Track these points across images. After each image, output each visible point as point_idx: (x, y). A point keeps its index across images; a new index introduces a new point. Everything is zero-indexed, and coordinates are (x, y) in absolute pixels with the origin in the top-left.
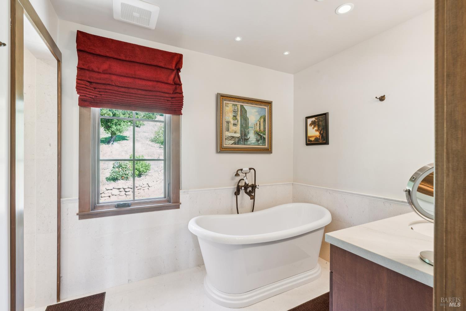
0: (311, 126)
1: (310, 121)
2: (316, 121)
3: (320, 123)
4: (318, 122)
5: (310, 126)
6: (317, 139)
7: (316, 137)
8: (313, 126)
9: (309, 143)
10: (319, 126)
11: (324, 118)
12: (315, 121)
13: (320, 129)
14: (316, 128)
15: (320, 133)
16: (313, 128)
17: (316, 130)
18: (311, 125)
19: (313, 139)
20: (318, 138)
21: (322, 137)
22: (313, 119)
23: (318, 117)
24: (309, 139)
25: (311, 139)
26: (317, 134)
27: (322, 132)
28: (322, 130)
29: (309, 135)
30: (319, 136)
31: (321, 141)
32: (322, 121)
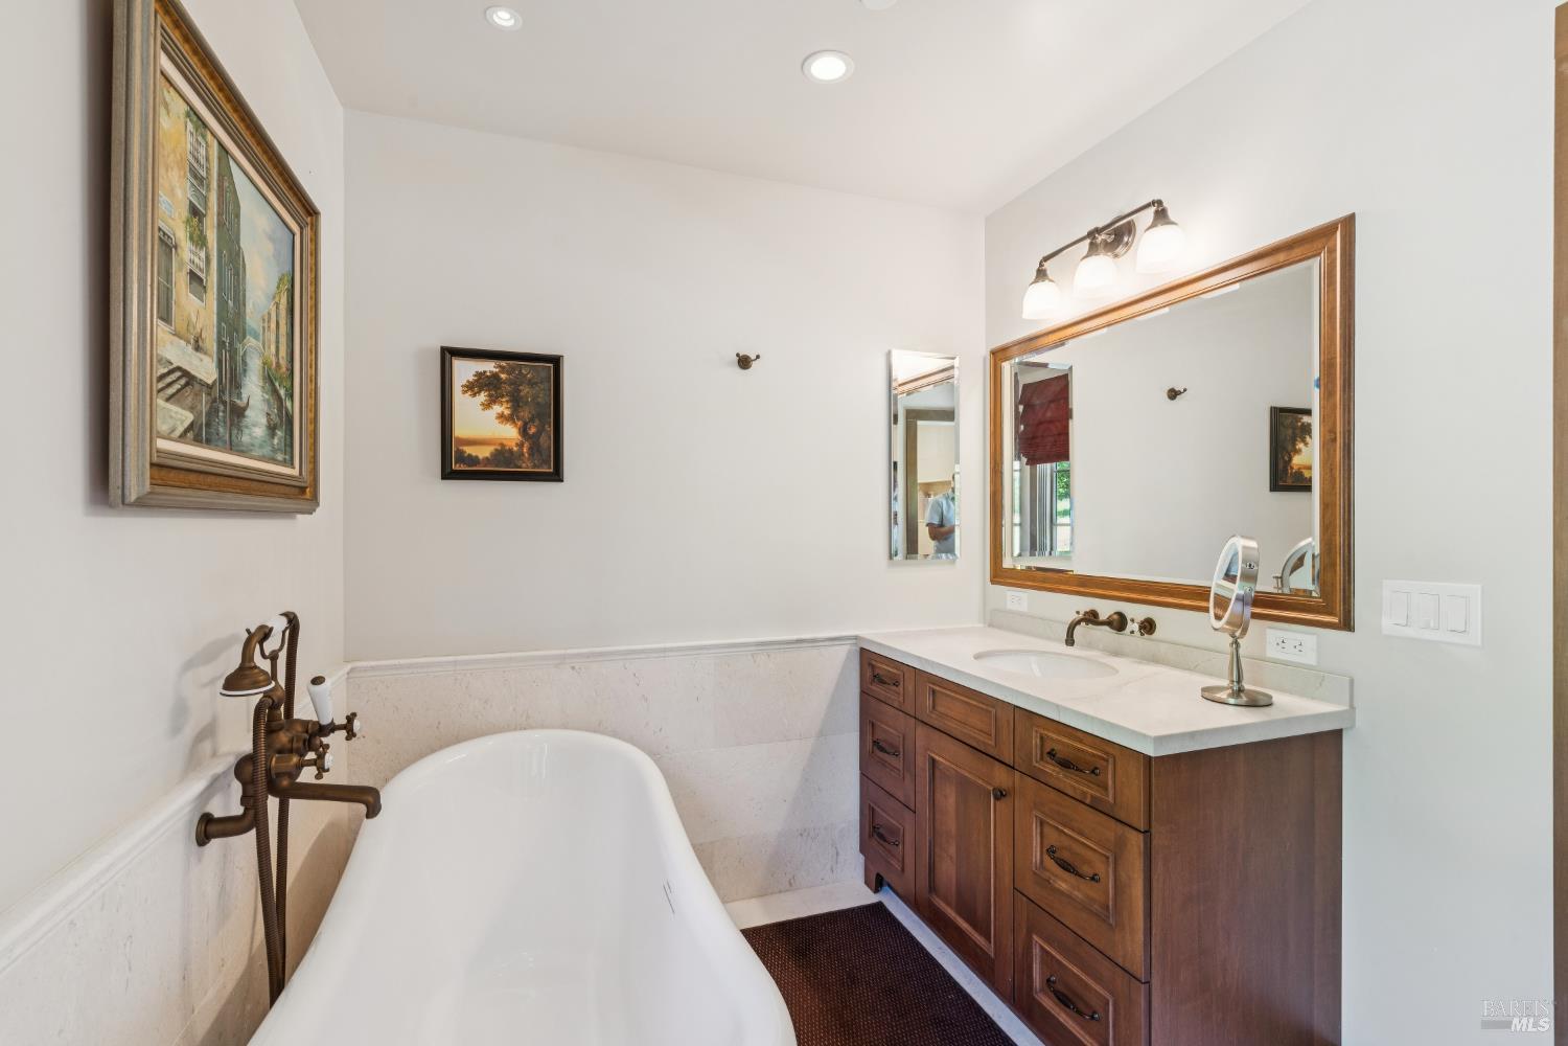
0: (474, 395)
1: (464, 371)
2: (503, 376)
3: (525, 390)
4: (515, 384)
5: (465, 392)
6: (503, 454)
7: (502, 445)
8: (483, 397)
9: (463, 467)
10: (516, 402)
11: (543, 374)
12: (495, 376)
13: (525, 414)
14: (497, 409)
15: (524, 431)
16: (487, 406)
17: (501, 416)
18: (473, 387)
19: (483, 453)
20: (511, 451)
21: (535, 448)
22: (489, 367)
23: (511, 362)
24: (460, 453)
25: (469, 450)
26: (510, 433)
27: (533, 431)
28: (532, 420)
29: (460, 430)
30: (517, 444)
31: (526, 467)
32: (531, 384)
